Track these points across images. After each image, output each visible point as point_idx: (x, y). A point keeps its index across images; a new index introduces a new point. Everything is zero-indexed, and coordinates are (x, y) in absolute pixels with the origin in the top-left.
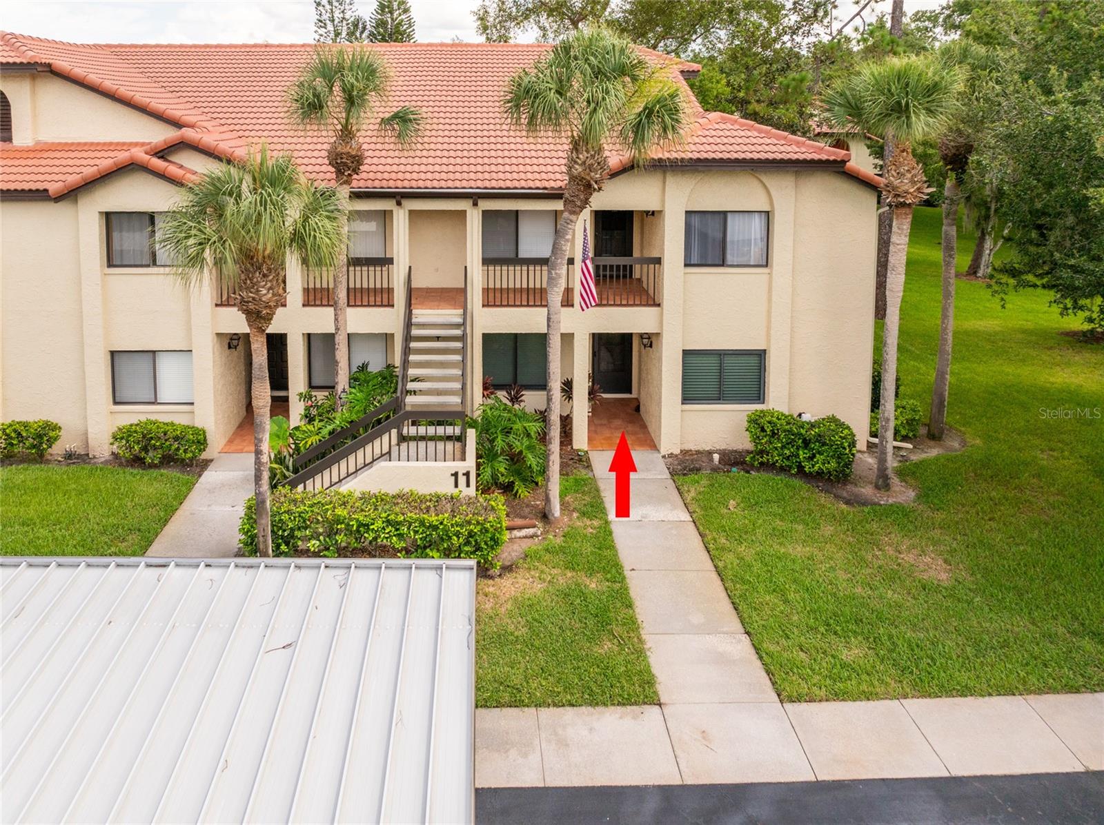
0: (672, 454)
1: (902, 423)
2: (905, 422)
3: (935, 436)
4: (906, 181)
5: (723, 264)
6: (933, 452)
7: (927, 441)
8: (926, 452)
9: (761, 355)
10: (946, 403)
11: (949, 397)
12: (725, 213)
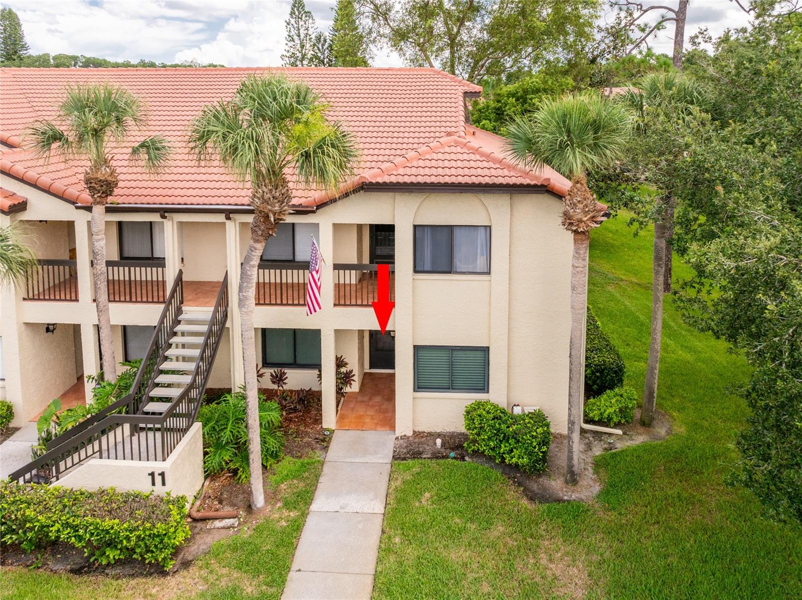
0: (405, 436)
1: (615, 411)
2: (617, 410)
3: (646, 423)
4: (578, 211)
5: (449, 270)
6: (639, 439)
7: (638, 426)
8: (632, 440)
9: (486, 350)
10: (655, 395)
11: (658, 389)
12: (451, 228)
